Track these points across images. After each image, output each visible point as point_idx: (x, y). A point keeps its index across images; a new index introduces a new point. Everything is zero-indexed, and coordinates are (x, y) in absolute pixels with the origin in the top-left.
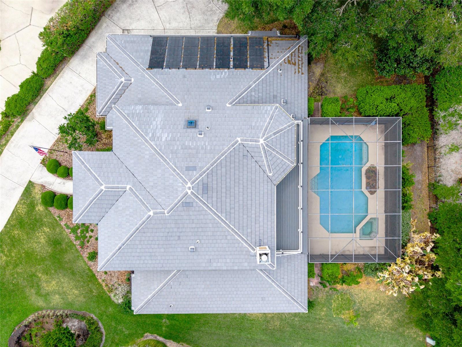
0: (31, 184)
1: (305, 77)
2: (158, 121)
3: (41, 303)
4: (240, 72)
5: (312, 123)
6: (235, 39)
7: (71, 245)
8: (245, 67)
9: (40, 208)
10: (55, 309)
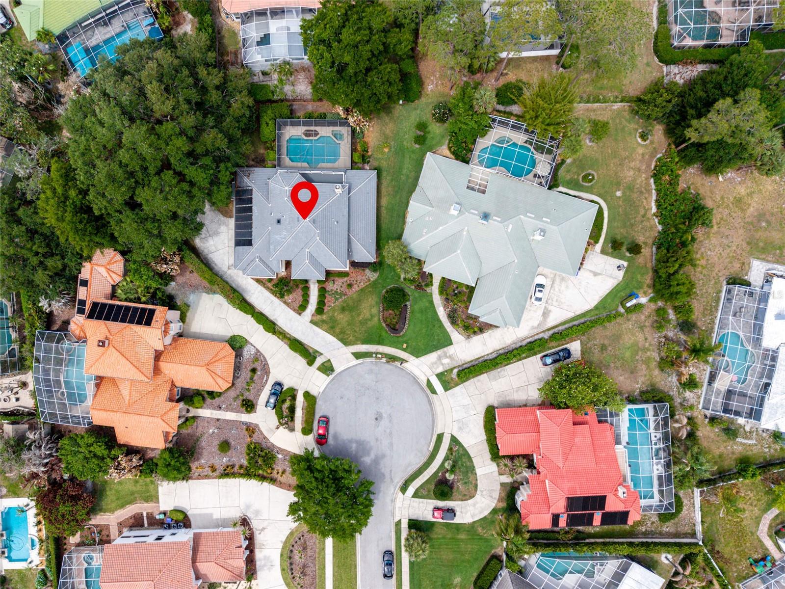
0: (312, 322)
1: (255, 169)
2: (278, 237)
3: (376, 319)
4: (254, 201)
5: (279, 165)
6: (236, 205)
7: (344, 301)
8: (251, 198)
9: (324, 317)
10: (379, 311)
